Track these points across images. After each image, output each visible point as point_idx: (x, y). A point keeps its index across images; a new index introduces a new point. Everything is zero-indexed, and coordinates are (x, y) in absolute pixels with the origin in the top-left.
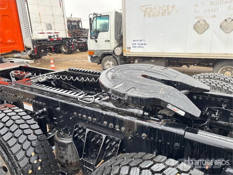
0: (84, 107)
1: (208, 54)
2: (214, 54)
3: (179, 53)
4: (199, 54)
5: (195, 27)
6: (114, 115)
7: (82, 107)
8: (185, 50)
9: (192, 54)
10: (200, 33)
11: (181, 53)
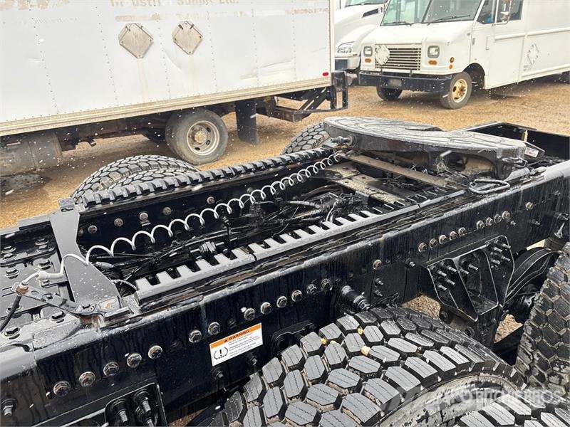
0: (442, 217)
1: (166, 101)
2: (176, 100)
3: (103, 110)
4: (150, 104)
5: (123, 42)
6: (493, 198)
7: (439, 218)
8: (116, 99)
9: (135, 106)
10: (137, 55)
11: (110, 109)
